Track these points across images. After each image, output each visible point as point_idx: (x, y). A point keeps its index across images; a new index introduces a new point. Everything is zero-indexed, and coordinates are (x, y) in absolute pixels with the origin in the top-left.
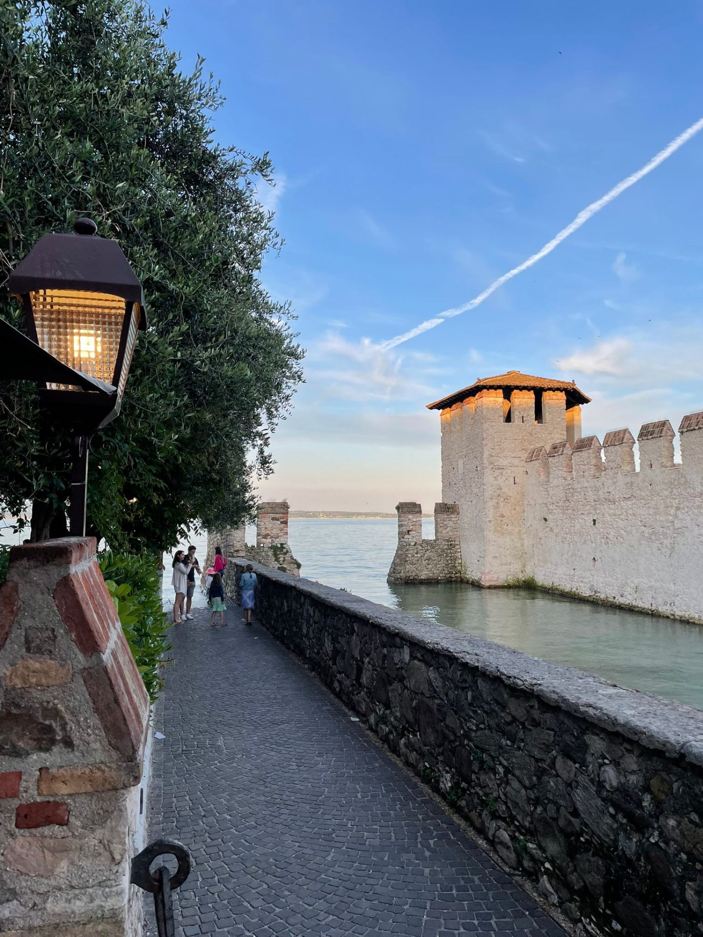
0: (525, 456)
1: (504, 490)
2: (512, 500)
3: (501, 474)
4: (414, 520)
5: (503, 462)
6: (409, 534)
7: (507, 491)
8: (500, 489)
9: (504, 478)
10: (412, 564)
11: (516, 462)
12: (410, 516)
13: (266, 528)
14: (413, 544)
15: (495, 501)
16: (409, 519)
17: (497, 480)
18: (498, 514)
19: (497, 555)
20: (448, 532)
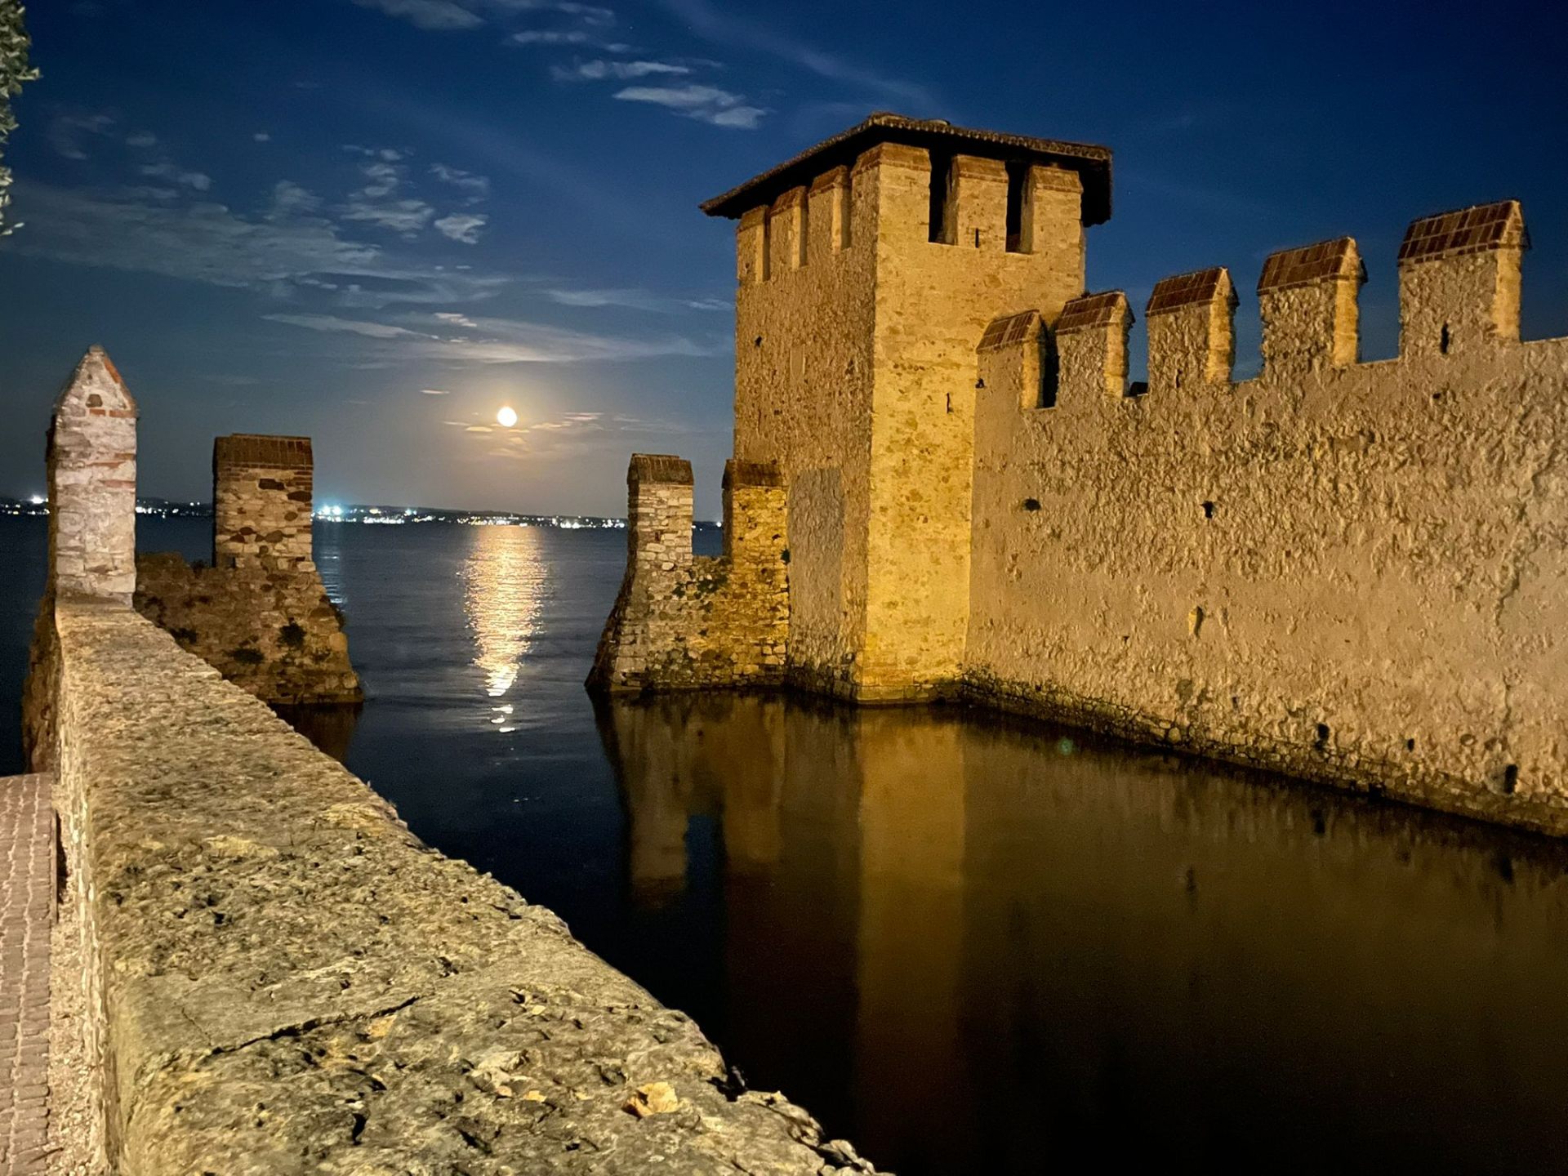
0: (978, 337)
1: (920, 428)
2: (940, 457)
3: (918, 383)
4: (674, 503)
5: (922, 353)
6: (658, 540)
7: (929, 429)
8: (913, 424)
9: (924, 395)
10: (663, 616)
11: (956, 355)
12: (663, 493)
13: (241, 511)
14: (667, 566)
15: (900, 456)
16: (661, 501)
17: (907, 399)
18: (905, 492)
19: (897, 598)
20: (757, 539)
